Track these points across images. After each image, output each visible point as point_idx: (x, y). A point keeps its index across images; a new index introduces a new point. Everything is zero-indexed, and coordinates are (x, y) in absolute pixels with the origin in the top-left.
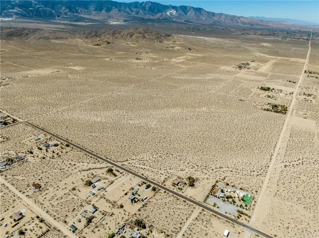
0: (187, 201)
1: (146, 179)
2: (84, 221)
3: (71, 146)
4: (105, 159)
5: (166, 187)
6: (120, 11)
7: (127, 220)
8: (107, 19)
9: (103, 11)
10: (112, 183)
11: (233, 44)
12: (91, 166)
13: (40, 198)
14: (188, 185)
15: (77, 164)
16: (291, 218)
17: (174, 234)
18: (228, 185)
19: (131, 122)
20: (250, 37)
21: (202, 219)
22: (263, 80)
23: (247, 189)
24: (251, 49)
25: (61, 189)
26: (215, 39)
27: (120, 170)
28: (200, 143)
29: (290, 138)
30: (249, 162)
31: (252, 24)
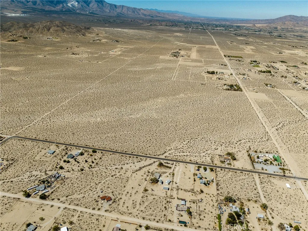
0: (243, 172)
1: (197, 163)
2: (185, 214)
3: (98, 151)
4: (145, 155)
5: (218, 165)
7: (217, 201)
10: (173, 175)
12: (139, 165)
13: (123, 209)
14: (231, 159)
15: (124, 167)
17: (259, 199)
18: (256, 152)
19: (132, 117)
20: (159, 27)
21: (265, 182)
22: (202, 65)
23: (270, 152)
24: (170, 39)
25: (133, 194)
27: (168, 162)
28: (207, 124)
29: (261, 109)
30: (253, 132)
31: (152, 16)
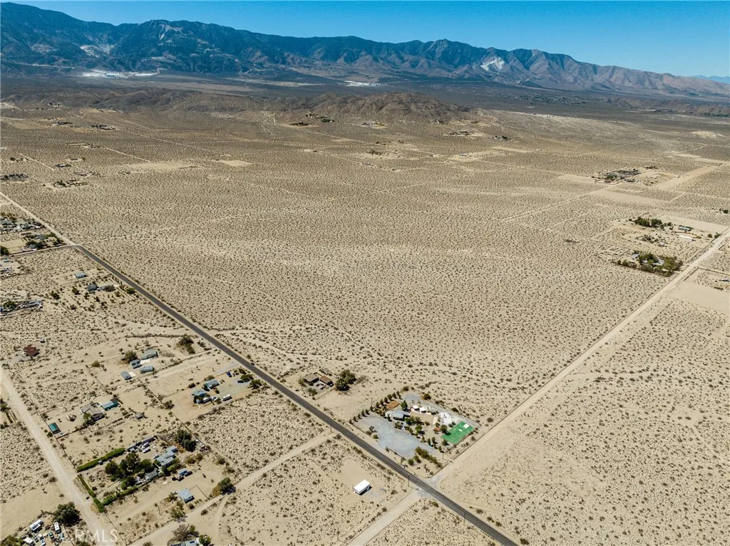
0: (313, 416)
1: (251, 366)
2: (80, 421)
3: (138, 293)
4: (191, 321)
5: (285, 385)
6: (376, 59)
7: (165, 431)
8: (345, 77)
9: (341, 60)
10: (176, 364)
11: (619, 131)
12: (155, 330)
13: (25, 372)
14: (334, 386)
15: (130, 324)
16: (544, 482)
17: (245, 471)
18: (427, 397)
19: (285, 262)
20: (673, 118)
21: (325, 454)
22: (653, 205)
23: (470, 412)
24: (663, 142)
25: (73, 361)
26: (578, 120)
27: (207, 343)
28: (414, 314)
29: (648, 326)
30: (509, 361)
31: (693, 92)
